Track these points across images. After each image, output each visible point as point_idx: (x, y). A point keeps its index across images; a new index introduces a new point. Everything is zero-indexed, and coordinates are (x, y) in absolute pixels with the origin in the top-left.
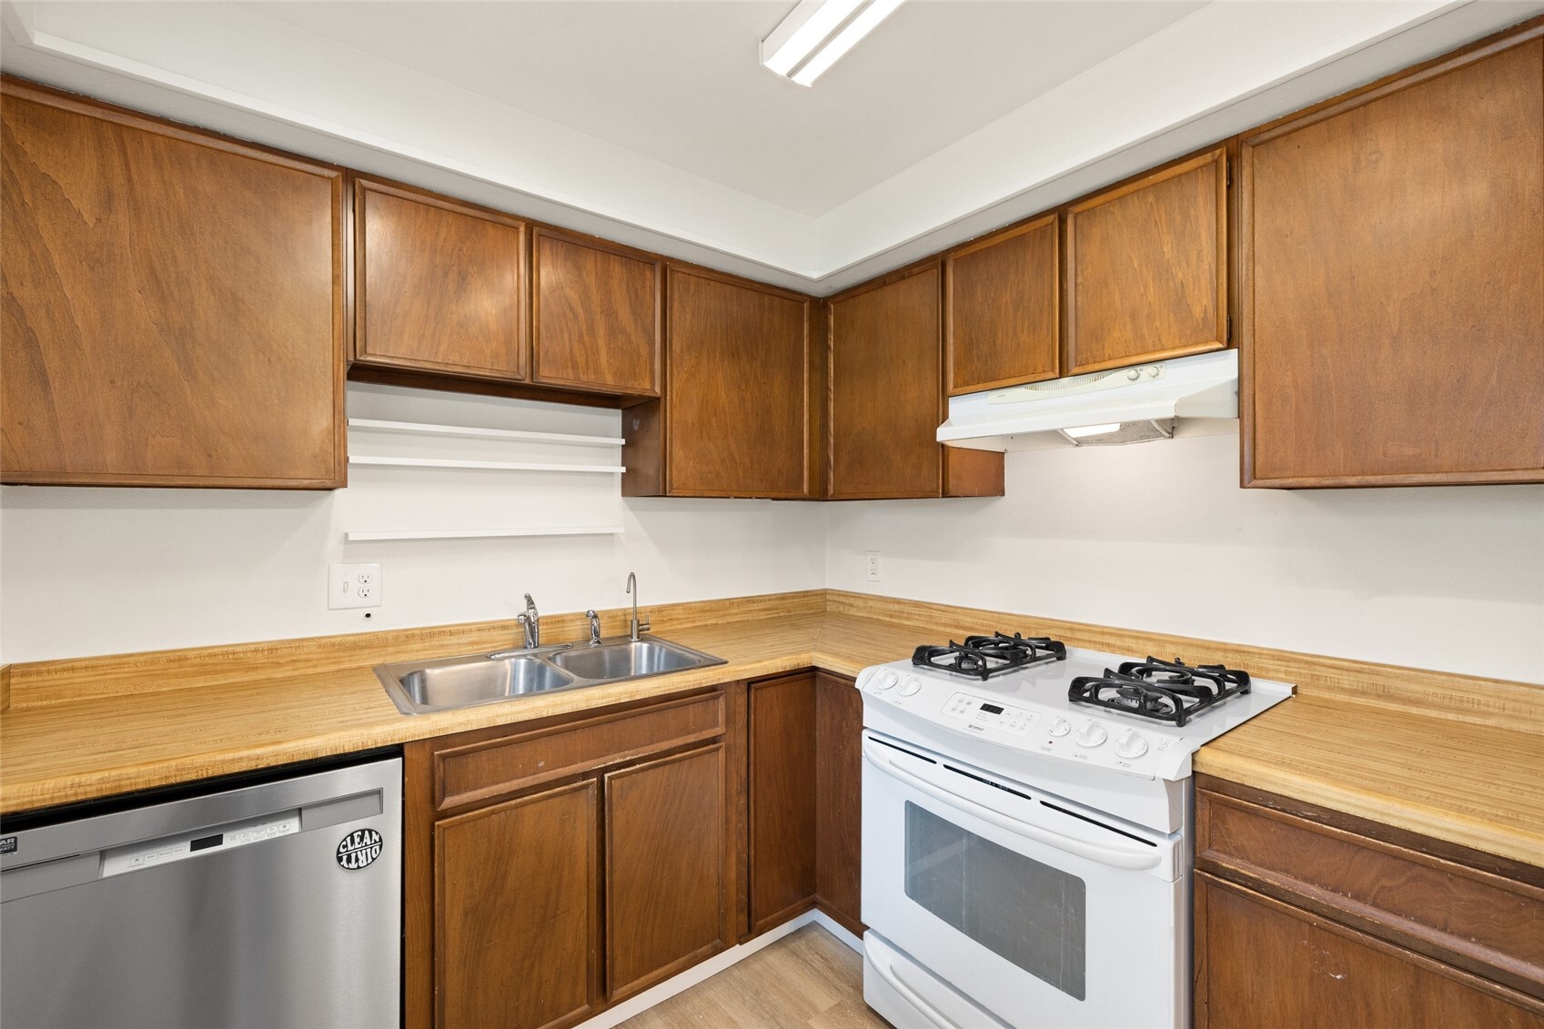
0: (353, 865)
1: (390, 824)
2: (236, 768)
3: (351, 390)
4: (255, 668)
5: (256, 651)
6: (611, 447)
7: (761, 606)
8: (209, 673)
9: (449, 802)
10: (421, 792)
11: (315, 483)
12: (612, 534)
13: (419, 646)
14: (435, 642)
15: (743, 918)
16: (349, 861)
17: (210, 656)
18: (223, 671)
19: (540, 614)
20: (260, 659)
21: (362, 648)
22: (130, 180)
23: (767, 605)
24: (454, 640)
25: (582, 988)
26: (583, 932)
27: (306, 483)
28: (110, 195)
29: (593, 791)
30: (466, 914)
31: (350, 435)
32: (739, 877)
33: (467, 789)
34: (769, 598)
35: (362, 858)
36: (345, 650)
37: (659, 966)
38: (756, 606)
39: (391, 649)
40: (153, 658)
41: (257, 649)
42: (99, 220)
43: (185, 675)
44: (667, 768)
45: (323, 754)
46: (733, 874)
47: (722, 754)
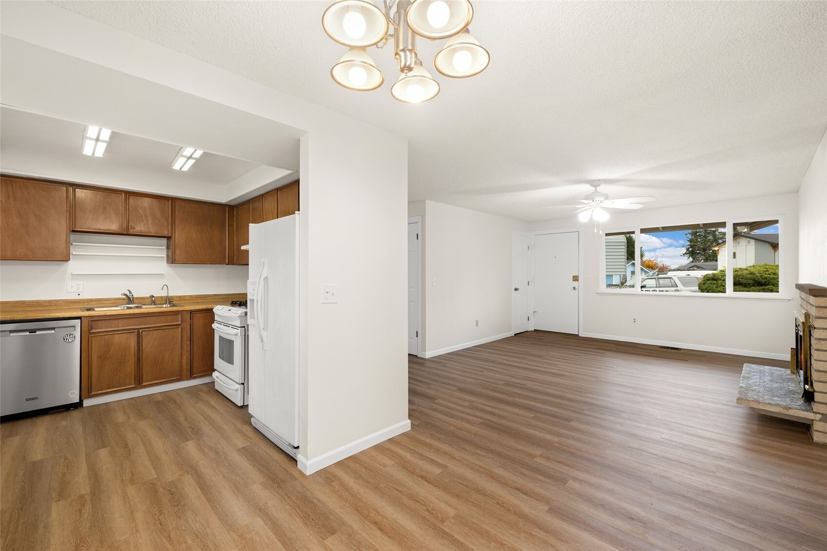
0: (67, 341)
1: (77, 334)
2: (39, 318)
3: (72, 234)
4: (45, 306)
5: (45, 302)
6: (163, 249)
7: (221, 297)
8: (32, 307)
9: (93, 331)
10: (85, 328)
11: (61, 259)
12: (163, 274)
13: (95, 303)
14: (100, 302)
15: (189, 373)
16: (67, 340)
17: (32, 302)
18: (35, 307)
19: (134, 296)
20: (46, 304)
21: (77, 303)
22: (13, 192)
23: (223, 297)
24: (106, 302)
25: (133, 380)
26: (133, 367)
27: (58, 259)
28: (9, 196)
29: (136, 333)
30: (98, 357)
31: (71, 247)
32: (187, 362)
33: (98, 329)
34: (224, 295)
35: (70, 340)
36: (71, 303)
37: (157, 380)
38: (218, 297)
39: (86, 304)
40: (16, 302)
41: (45, 301)
42: (6, 202)
43: (25, 307)
44: (161, 331)
45: (60, 317)
46: (184, 361)
47: (180, 329)
